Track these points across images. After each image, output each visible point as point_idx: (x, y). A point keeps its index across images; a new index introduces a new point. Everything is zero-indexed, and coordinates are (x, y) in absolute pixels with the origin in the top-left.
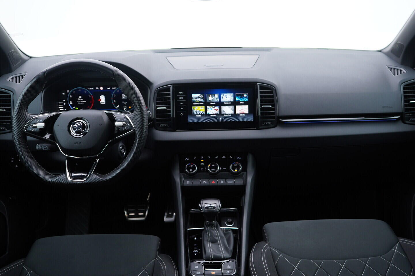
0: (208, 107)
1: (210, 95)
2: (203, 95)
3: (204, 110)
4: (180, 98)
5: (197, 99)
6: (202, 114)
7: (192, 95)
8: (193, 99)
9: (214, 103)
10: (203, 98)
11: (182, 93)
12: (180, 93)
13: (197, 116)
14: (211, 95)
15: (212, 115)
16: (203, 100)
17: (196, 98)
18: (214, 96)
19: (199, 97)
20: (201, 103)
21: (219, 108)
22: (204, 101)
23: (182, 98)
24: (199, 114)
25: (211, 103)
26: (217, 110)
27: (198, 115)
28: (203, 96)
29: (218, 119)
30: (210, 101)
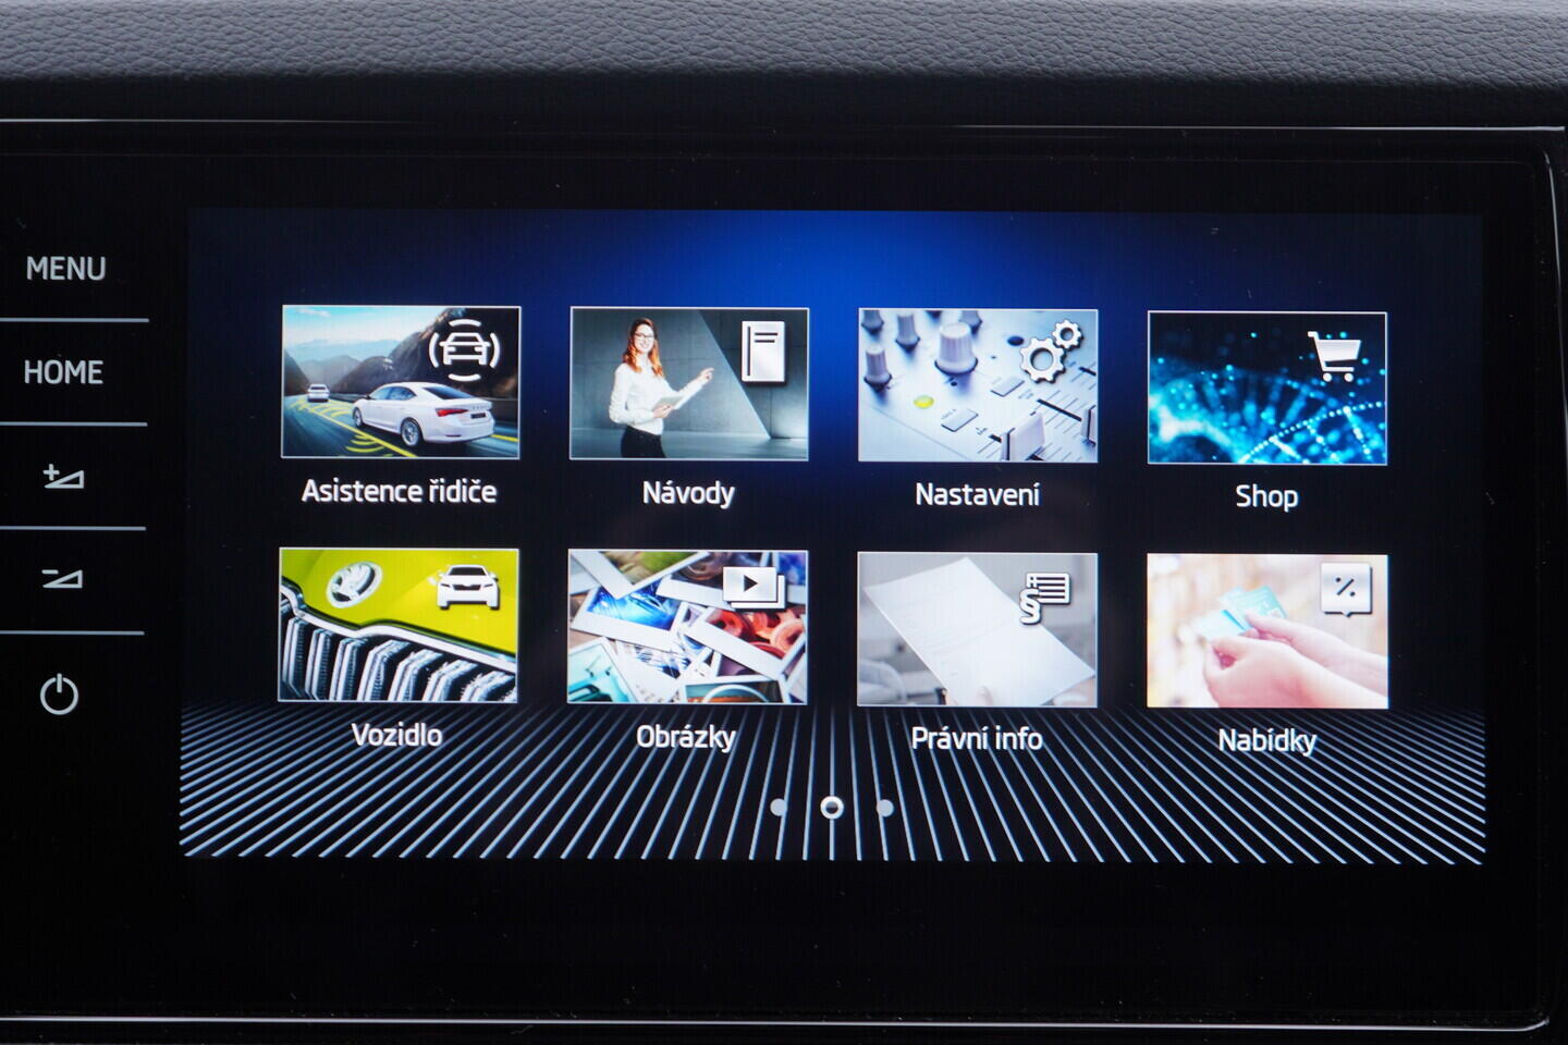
0: (588, 568)
1: (645, 335)
2: (492, 324)
3: (504, 630)
4: (37, 372)
5: (383, 409)
6: (475, 693)
7: (288, 310)
8: (293, 404)
9: (722, 495)
10: (488, 383)
11: (80, 268)
12: (43, 267)
13: (364, 735)
14: (661, 324)
15: (670, 716)
16: (503, 418)
17: (358, 383)
18: (712, 348)
19: (417, 363)
20: (451, 474)
21: (801, 595)
22: (510, 445)
23: (88, 371)
24: (399, 693)
25: (655, 493)
26: (775, 636)
27: (382, 714)
28: (486, 350)
29: (780, 807)
30: (634, 440)
